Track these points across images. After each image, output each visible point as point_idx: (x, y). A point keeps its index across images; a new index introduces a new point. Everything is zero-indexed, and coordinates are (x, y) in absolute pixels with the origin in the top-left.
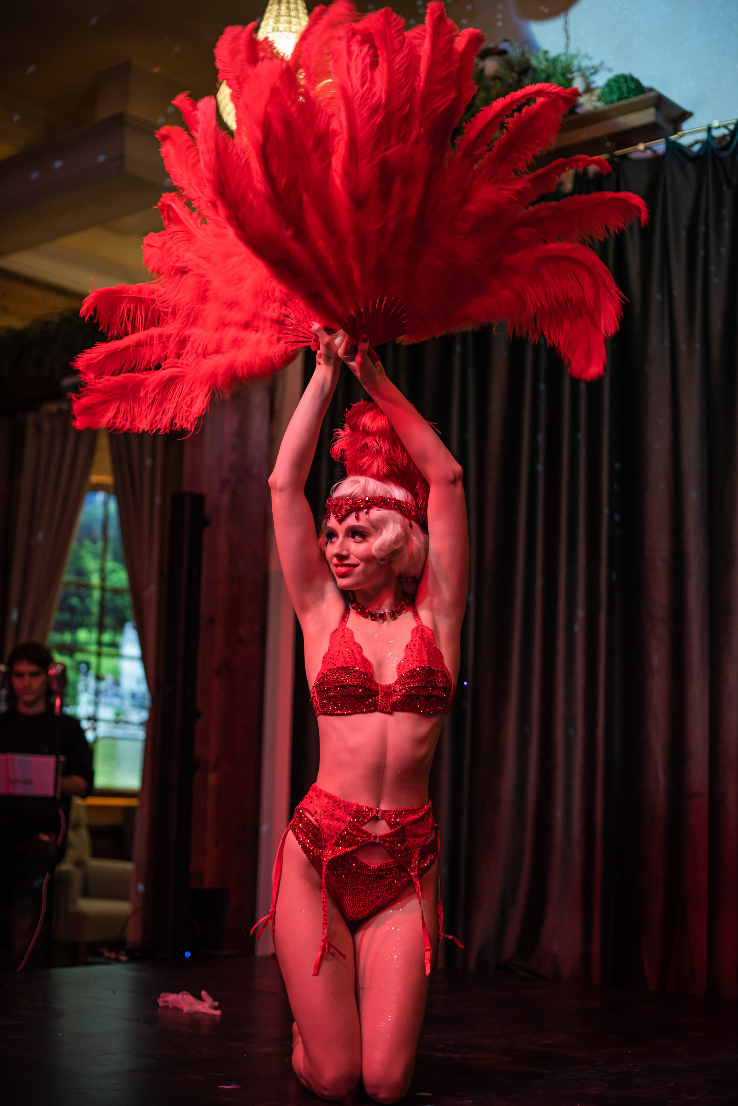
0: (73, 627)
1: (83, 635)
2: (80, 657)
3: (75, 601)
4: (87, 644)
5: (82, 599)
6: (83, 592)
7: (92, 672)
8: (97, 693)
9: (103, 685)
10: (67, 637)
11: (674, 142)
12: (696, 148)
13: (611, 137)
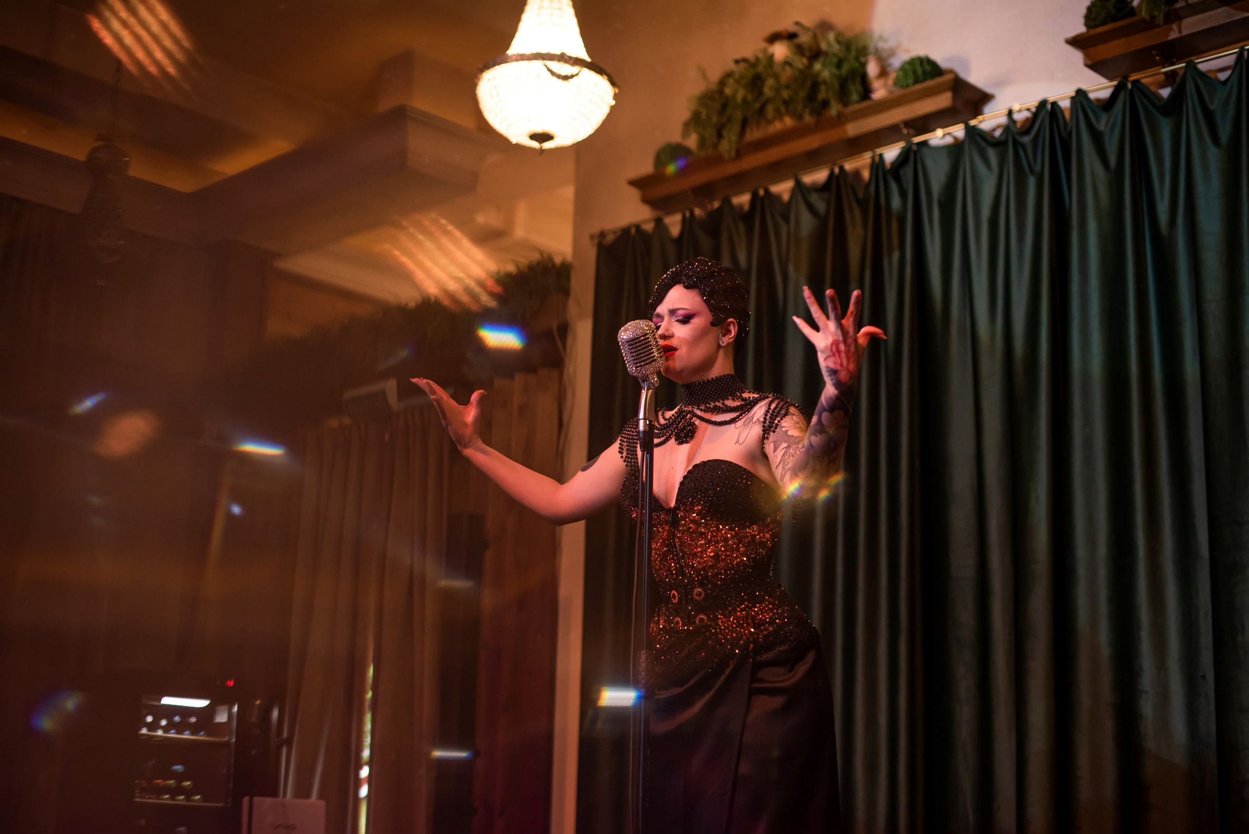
11: (974, 127)
12: (998, 133)
13: (908, 124)
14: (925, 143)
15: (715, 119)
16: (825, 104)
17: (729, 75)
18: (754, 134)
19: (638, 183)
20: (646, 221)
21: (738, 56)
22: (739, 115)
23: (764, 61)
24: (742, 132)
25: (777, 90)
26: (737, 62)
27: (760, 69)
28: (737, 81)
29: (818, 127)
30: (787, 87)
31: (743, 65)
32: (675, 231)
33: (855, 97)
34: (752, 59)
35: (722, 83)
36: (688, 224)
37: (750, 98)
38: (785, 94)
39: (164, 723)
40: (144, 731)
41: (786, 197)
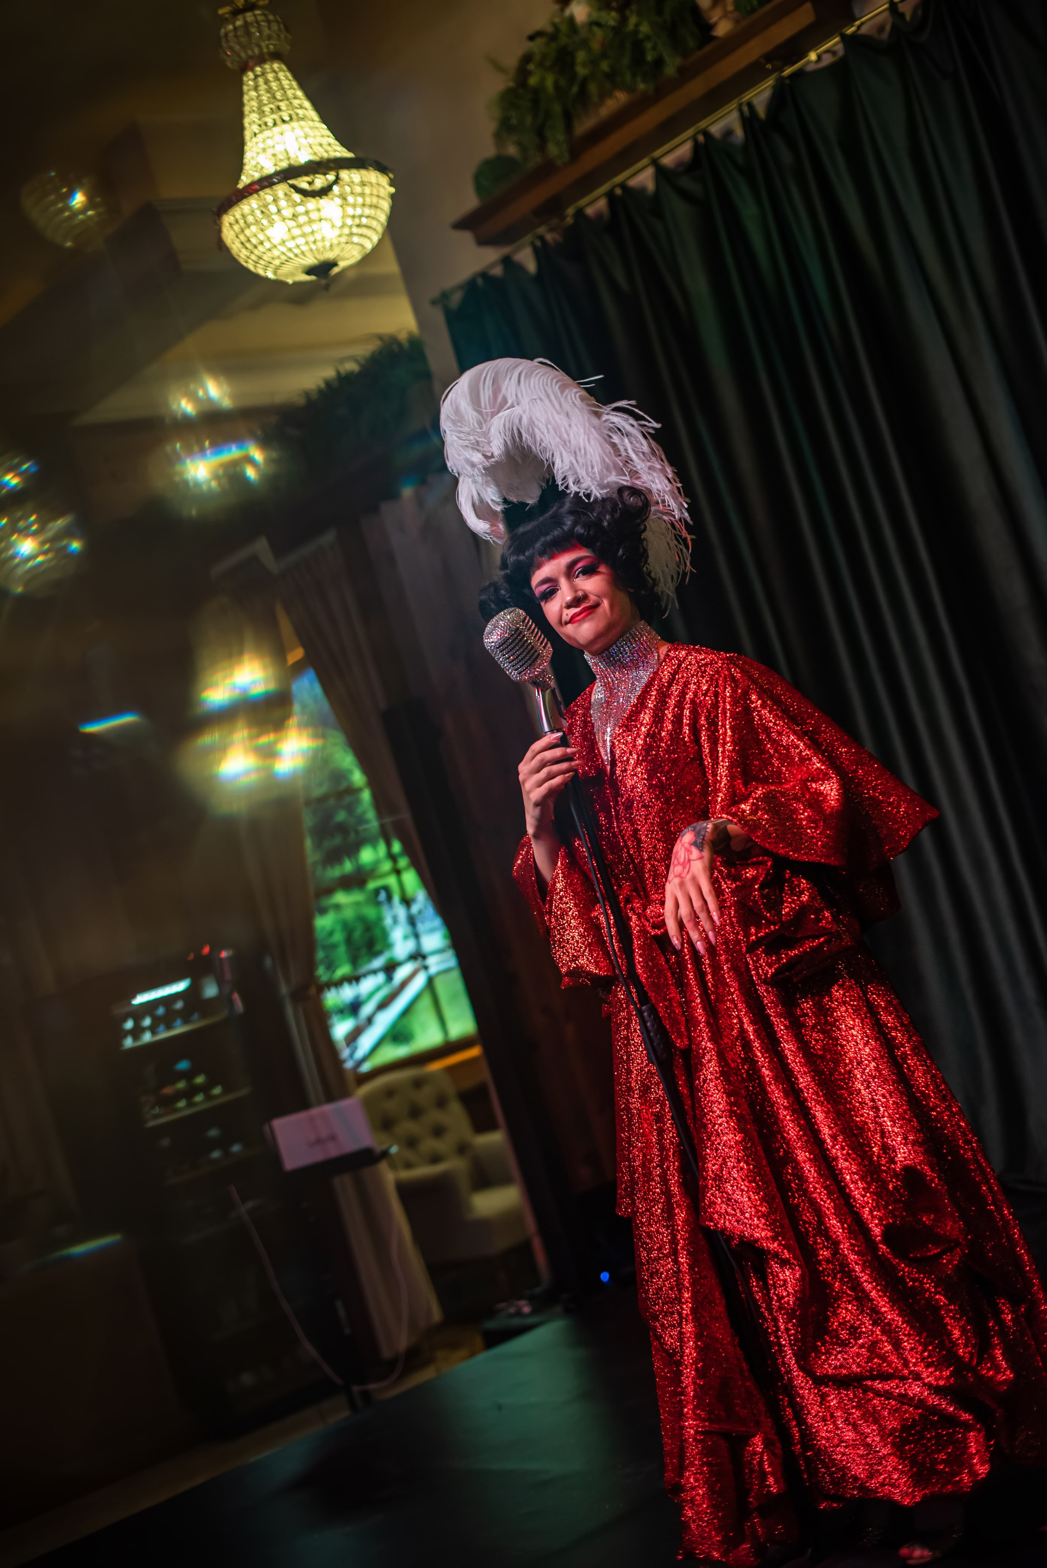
0: (353, 850)
1: (367, 855)
2: (372, 885)
3: (341, 816)
4: (377, 863)
5: (350, 809)
6: (348, 799)
7: (396, 898)
8: (412, 921)
9: (415, 909)
10: (348, 866)
11: (854, 36)
12: (885, 36)
13: (769, 57)
14: (799, 73)
15: (529, 120)
16: (659, 63)
17: (527, 58)
18: (584, 125)
19: (465, 224)
20: (493, 265)
21: (530, 30)
22: (557, 108)
23: (564, 28)
24: (569, 127)
25: (594, 62)
26: (531, 38)
27: (563, 40)
28: (541, 65)
29: (659, 94)
30: (604, 55)
31: (540, 41)
32: (531, 266)
33: (691, 43)
34: (549, 29)
35: (522, 73)
36: (542, 252)
37: (563, 82)
38: (605, 66)
39: (147, 1022)
40: (129, 1042)
41: (651, 186)
